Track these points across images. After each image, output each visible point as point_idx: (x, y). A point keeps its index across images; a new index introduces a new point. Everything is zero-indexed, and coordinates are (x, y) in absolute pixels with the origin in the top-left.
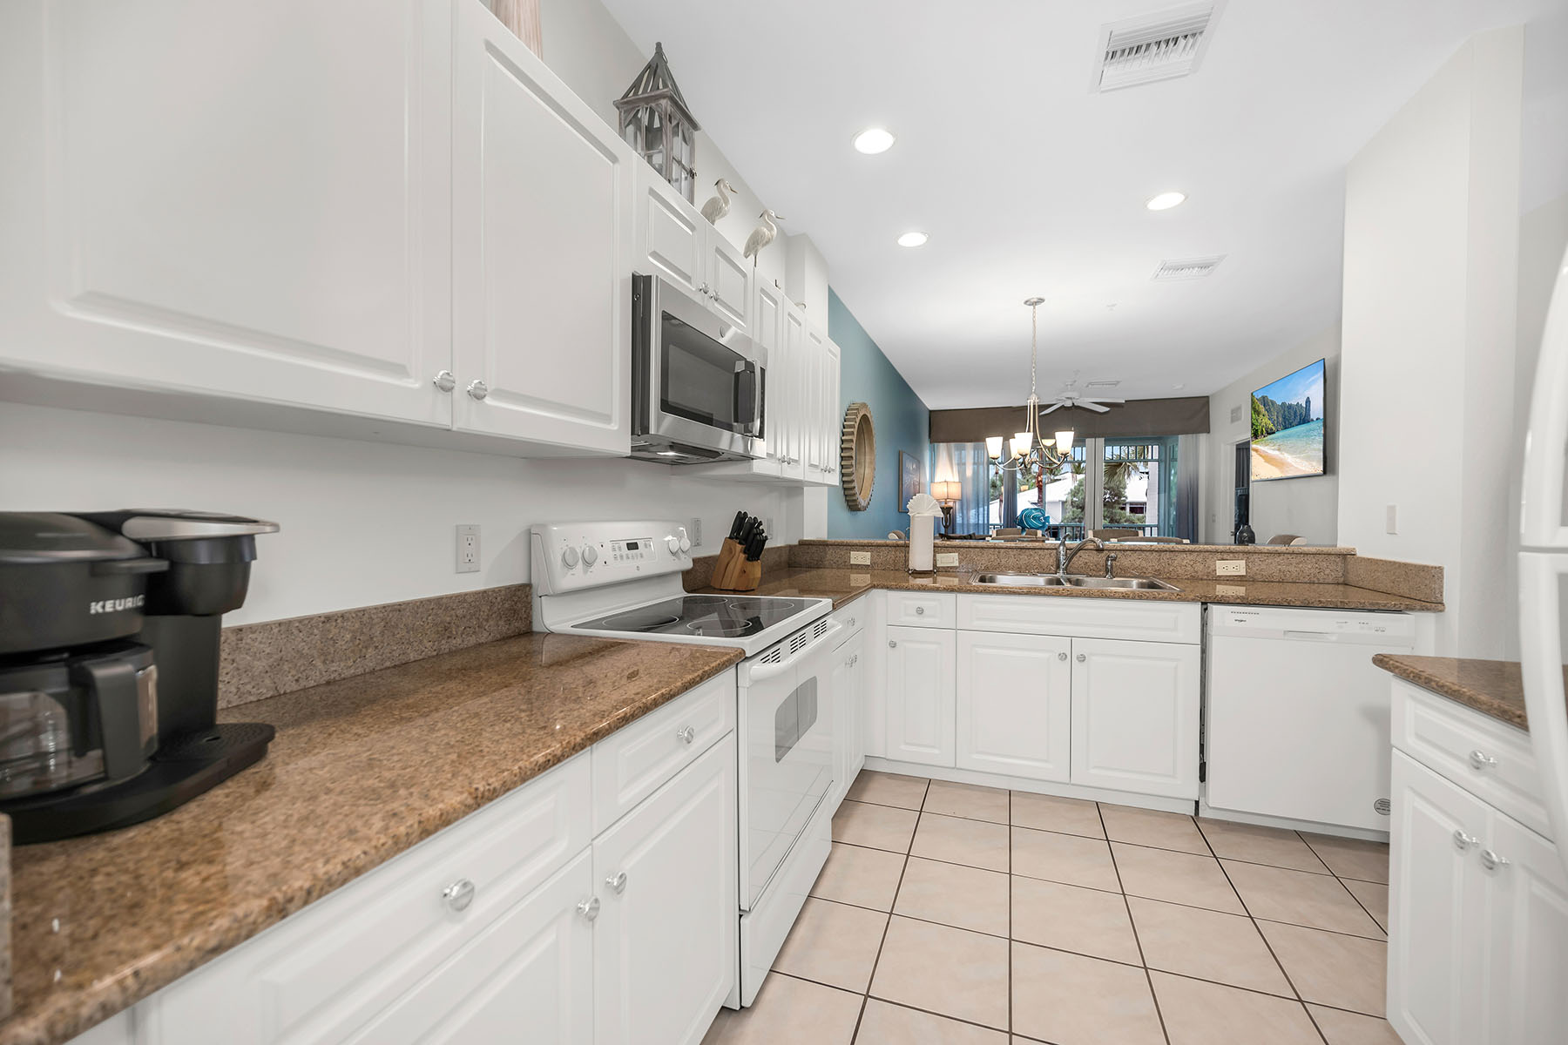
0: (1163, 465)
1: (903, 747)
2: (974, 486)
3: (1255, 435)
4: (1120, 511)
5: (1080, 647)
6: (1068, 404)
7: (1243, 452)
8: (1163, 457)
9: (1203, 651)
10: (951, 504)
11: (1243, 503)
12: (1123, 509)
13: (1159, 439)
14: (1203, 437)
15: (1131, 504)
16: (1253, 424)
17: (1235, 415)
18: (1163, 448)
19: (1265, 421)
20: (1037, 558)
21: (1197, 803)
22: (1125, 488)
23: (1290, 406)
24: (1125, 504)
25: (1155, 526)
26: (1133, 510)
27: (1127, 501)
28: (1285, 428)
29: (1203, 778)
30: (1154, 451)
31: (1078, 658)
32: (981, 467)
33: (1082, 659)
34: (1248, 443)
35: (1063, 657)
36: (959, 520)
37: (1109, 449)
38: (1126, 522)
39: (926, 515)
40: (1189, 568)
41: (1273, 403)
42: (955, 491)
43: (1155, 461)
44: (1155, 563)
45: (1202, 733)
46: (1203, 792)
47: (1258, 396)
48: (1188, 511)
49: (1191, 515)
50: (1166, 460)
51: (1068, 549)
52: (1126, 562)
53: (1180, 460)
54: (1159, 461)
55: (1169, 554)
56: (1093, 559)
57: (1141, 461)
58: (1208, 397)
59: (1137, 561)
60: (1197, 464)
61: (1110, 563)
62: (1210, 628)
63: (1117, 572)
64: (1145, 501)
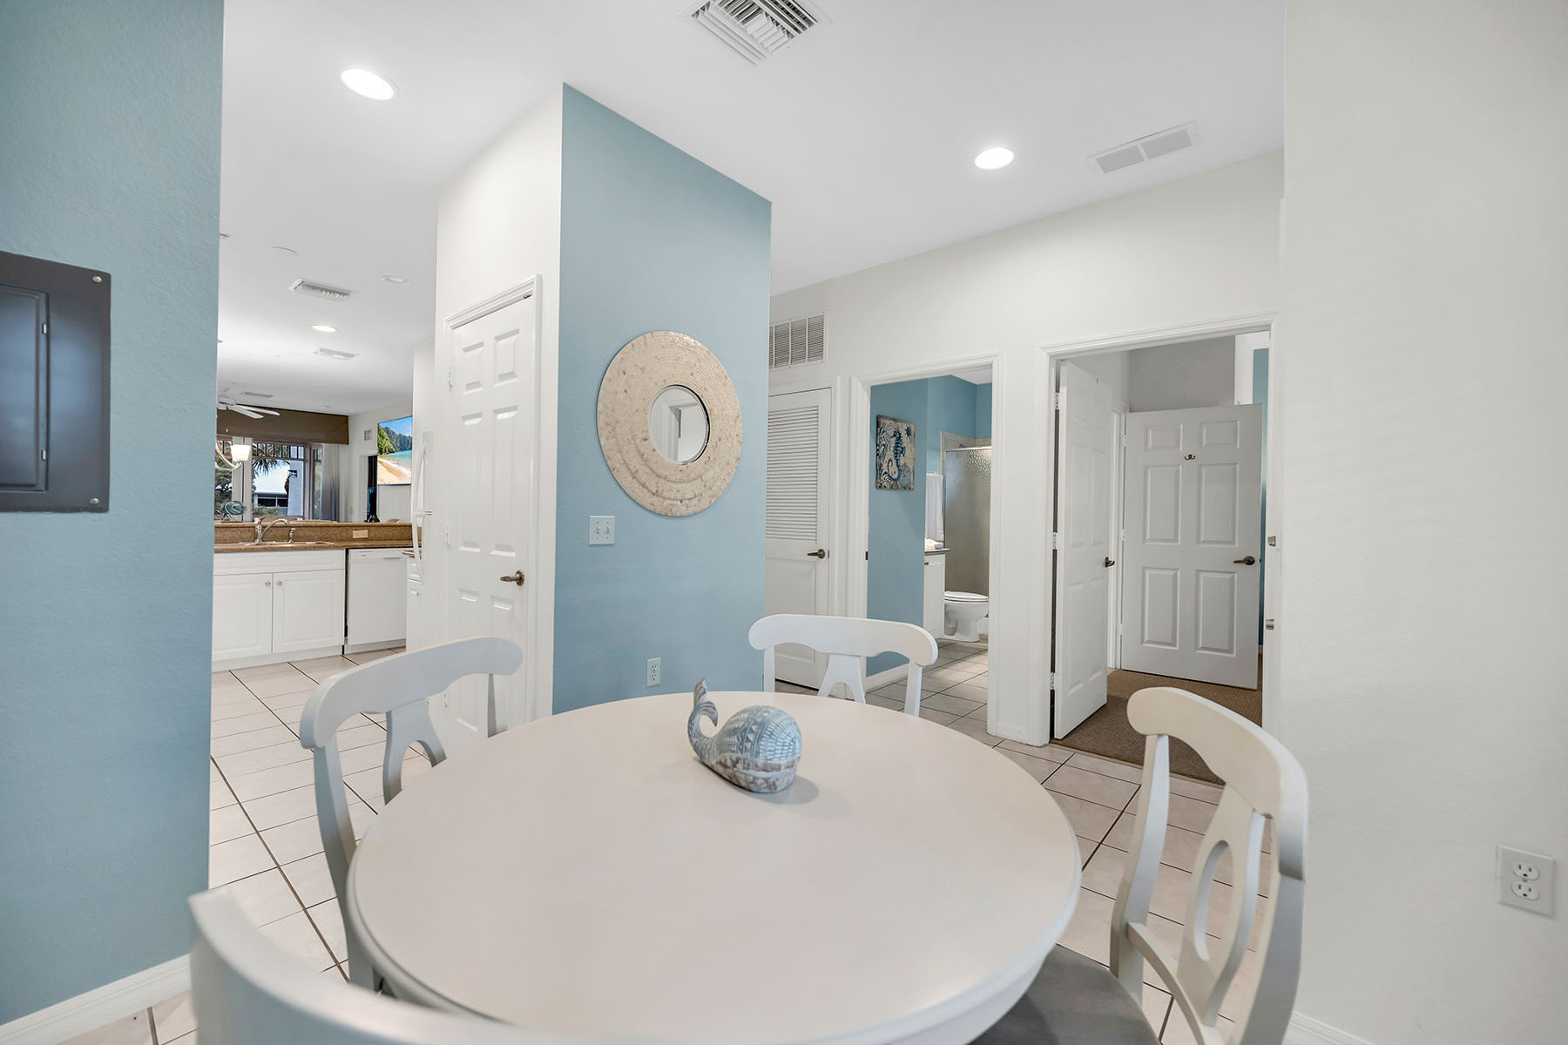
0: (308, 465)
3: (381, 452)
5: (277, 578)
6: (227, 409)
7: (373, 461)
8: (308, 458)
9: (347, 573)
11: (373, 499)
13: (304, 444)
14: (343, 447)
16: (379, 444)
17: (367, 435)
18: (308, 451)
19: (387, 444)
21: (343, 646)
23: (405, 437)
28: (402, 450)
29: (346, 635)
30: (297, 452)
31: (277, 583)
33: (280, 584)
34: (376, 457)
35: (268, 584)
40: (339, 535)
41: (394, 433)
43: (301, 460)
44: (319, 533)
45: (346, 612)
46: (346, 640)
47: (383, 426)
48: (331, 504)
49: (333, 507)
50: (312, 460)
51: (264, 527)
52: (301, 533)
53: (323, 462)
54: (304, 460)
55: (326, 529)
56: (280, 532)
57: (282, 458)
58: (347, 417)
59: (307, 532)
60: (338, 467)
61: (291, 534)
62: (350, 561)
63: (296, 539)
64: (285, 492)
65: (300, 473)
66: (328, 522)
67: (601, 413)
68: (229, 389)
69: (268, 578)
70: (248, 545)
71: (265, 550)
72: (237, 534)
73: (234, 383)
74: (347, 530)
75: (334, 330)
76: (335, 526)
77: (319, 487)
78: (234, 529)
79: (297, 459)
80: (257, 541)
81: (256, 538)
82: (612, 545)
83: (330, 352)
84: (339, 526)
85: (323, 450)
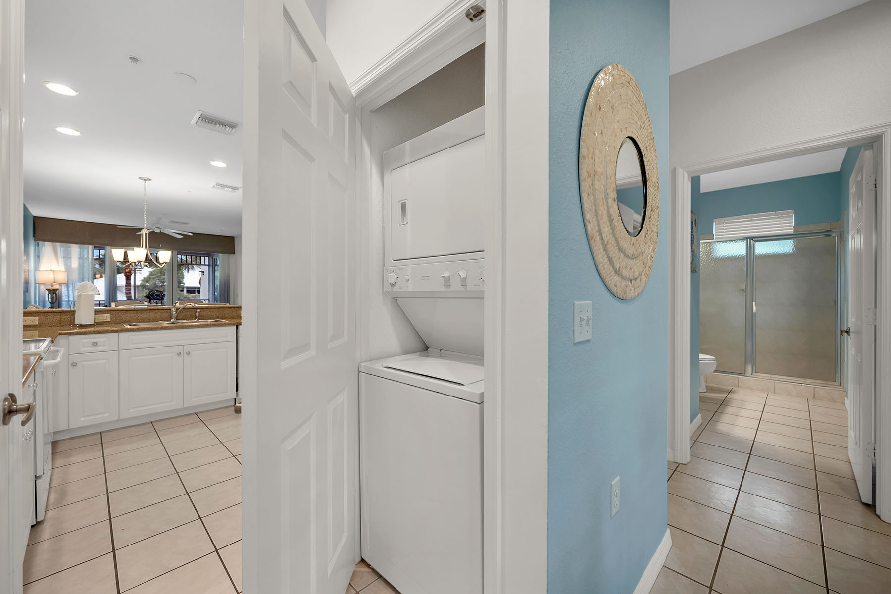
0: (211, 268)
1: (82, 419)
2: (79, 274)
4: (180, 292)
5: (186, 349)
6: (157, 231)
8: (211, 264)
9: (237, 343)
10: (56, 286)
12: (182, 291)
13: (208, 255)
14: (231, 256)
15: (187, 287)
18: (211, 259)
20: (160, 314)
21: (235, 399)
22: (183, 278)
24: (183, 288)
25: (207, 300)
26: (188, 291)
27: (185, 286)
29: (237, 390)
30: (205, 260)
31: (186, 353)
32: (86, 261)
33: (188, 353)
35: (179, 354)
36: (64, 298)
37: (180, 256)
38: (184, 298)
39: (89, 293)
40: (231, 314)
42: (62, 277)
43: (207, 265)
44: (217, 313)
45: (237, 373)
46: (237, 394)
48: (225, 293)
49: (226, 294)
50: (213, 266)
51: (177, 309)
52: (204, 313)
53: (220, 266)
54: (209, 265)
55: (222, 309)
56: (189, 313)
57: (196, 264)
58: (234, 237)
59: (209, 313)
60: (229, 270)
61: (197, 314)
62: (239, 335)
63: (201, 318)
64: (199, 285)
65: (207, 273)
66: (223, 305)
67: (584, 158)
68: (162, 219)
69: (180, 349)
70: (165, 324)
71: (177, 328)
72: (158, 315)
73: (164, 214)
74: (236, 310)
75: (225, 165)
76: (228, 308)
77: (217, 282)
78: (157, 311)
79: (205, 265)
80: (173, 320)
81: (172, 318)
82: (588, 341)
83: (223, 186)
84: (231, 308)
85: (220, 258)
